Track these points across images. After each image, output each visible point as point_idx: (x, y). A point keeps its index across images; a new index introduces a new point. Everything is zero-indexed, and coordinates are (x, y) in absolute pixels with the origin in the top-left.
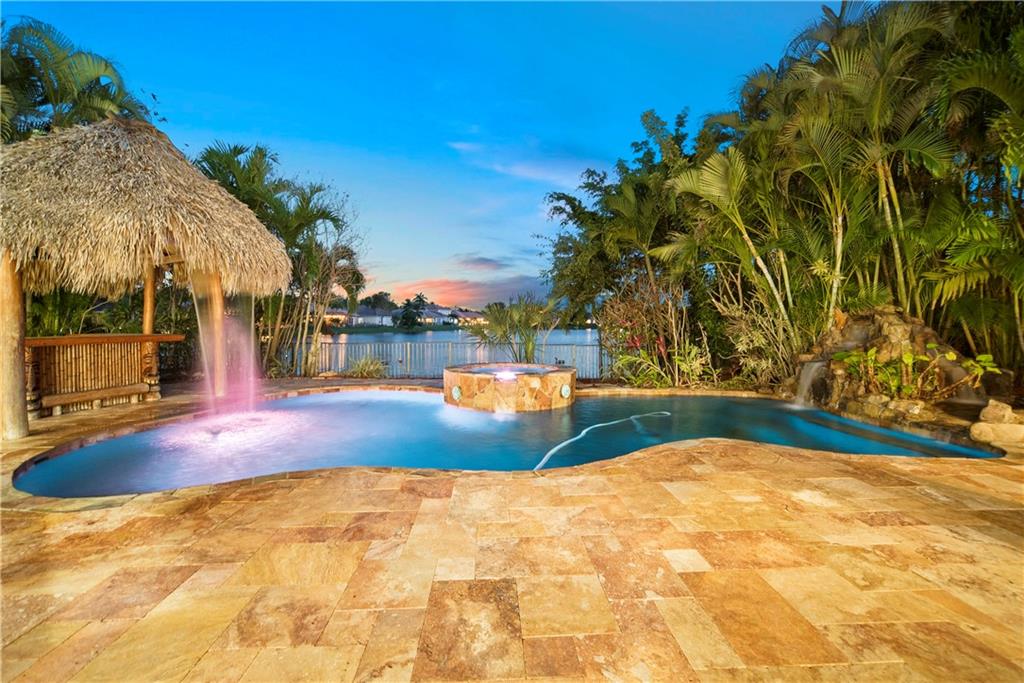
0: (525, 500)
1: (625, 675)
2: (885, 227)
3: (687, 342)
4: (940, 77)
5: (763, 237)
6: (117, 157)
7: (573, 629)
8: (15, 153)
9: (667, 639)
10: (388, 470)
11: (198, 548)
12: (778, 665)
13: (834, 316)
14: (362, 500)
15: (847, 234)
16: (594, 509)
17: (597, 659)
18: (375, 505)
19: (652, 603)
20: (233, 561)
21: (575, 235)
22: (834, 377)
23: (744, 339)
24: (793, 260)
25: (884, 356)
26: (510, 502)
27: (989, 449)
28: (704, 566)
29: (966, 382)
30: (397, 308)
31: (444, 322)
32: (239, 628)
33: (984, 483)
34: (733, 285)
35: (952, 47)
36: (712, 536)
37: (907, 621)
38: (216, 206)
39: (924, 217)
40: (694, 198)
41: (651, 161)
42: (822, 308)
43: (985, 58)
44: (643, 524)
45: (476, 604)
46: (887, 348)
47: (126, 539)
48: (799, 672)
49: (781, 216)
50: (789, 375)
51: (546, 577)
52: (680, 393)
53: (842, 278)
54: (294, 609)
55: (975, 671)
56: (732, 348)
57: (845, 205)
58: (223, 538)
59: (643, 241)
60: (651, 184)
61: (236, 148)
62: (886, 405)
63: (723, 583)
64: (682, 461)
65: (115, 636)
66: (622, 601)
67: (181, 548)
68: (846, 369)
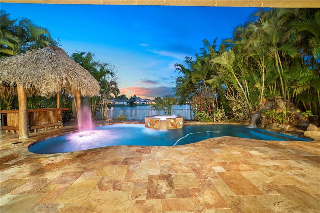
0: (172, 154)
1: (203, 197)
2: (278, 72)
3: (217, 108)
4: (293, 27)
5: (240, 76)
6: (52, 58)
7: (188, 186)
8: (24, 57)
9: (214, 189)
10: (132, 146)
11: (83, 167)
12: (245, 195)
13: (262, 100)
14: (126, 154)
15: (266, 75)
16: (192, 156)
17: (195, 194)
18: (130, 155)
19: (210, 180)
20: (93, 170)
21: (183, 77)
22: (262, 118)
23: (235, 107)
24: (249, 83)
25: (278, 112)
26: (168, 154)
27: (309, 139)
28: (224, 171)
29: (303, 119)
30: (128, 99)
31: (142, 103)
32: (98, 186)
33: (307, 148)
34: (231, 91)
35: (298, 18)
36: (226, 163)
37: (281, 185)
38: (79, 71)
39: (290, 69)
40: (219, 65)
41: (205, 53)
42: (259, 97)
43: (308, 21)
44: (206, 160)
45: (161, 181)
46: (278, 109)
47: (63, 164)
48: (251, 197)
49: (246, 70)
50: (249, 118)
51: (180, 174)
52: (215, 123)
53: (264, 88)
54: (112, 182)
55: (299, 197)
56: (231, 110)
57: (265, 66)
58: (89, 164)
59: (203, 78)
60: (206, 61)
61: (82, 53)
62: (278, 126)
63: (230, 175)
64: (217, 143)
65: (67, 188)
66: (201, 180)
67: (78, 167)
68: (266, 116)
